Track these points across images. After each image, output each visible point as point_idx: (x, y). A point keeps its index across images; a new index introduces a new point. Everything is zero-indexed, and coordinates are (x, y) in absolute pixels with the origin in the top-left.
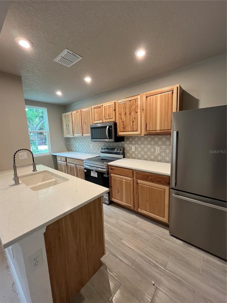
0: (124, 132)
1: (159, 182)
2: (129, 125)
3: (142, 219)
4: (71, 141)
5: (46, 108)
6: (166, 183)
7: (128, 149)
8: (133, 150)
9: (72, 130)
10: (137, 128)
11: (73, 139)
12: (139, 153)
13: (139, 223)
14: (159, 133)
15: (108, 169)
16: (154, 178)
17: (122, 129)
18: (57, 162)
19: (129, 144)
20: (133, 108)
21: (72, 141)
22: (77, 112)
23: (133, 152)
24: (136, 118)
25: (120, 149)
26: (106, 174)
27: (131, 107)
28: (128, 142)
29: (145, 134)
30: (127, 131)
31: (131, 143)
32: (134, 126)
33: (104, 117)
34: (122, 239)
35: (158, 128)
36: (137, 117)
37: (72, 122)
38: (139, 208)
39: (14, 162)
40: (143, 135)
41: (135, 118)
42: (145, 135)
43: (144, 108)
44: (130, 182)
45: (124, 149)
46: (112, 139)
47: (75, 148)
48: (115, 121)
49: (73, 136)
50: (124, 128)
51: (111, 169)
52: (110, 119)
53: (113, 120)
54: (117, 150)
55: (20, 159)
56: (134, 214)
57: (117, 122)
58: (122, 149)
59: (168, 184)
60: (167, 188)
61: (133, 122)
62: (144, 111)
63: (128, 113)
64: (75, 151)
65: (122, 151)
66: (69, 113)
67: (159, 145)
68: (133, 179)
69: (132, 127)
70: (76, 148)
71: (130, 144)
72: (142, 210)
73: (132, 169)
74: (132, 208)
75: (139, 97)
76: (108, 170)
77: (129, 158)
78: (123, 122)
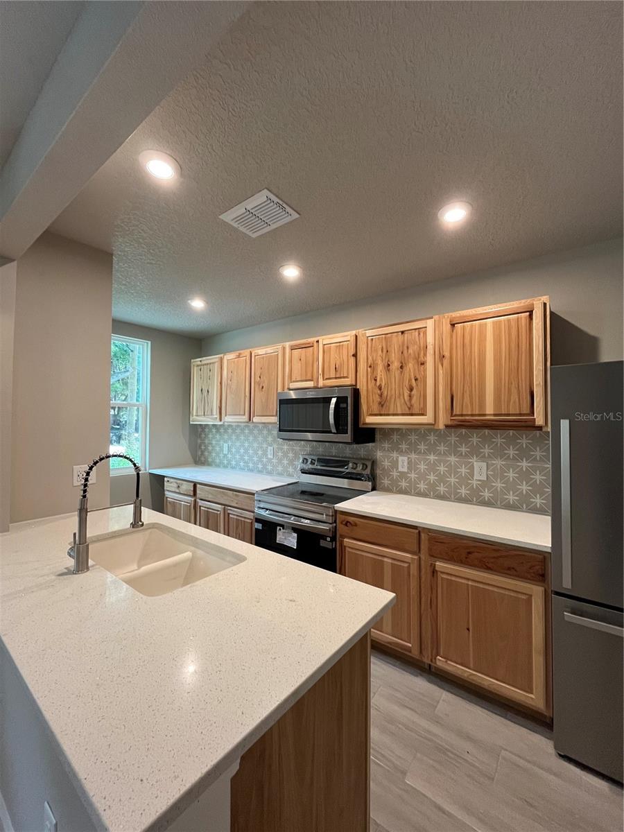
0: (381, 415)
1: (509, 569)
2: (399, 397)
3: (450, 695)
4: (206, 435)
5: (149, 342)
6: (533, 575)
7: (386, 463)
8: (400, 469)
9: (219, 405)
10: (422, 406)
11: (214, 430)
12: (422, 477)
13: (441, 707)
14: (493, 423)
15: (335, 525)
16: (494, 558)
17: (375, 409)
18: (164, 495)
19: (389, 451)
20: (411, 351)
22: (239, 356)
23: (403, 475)
24: (419, 379)
25: (363, 464)
26: (329, 539)
27: (406, 348)
28: (386, 445)
29: (449, 423)
30: (391, 412)
31: (396, 448)
32: (414, 401)
33: (320, 371)
34: (404, 773)
35: (490, 409)
36: (425, 377)
37: (221, 383)
38: (438, 654)
39: (84, 496)
40: (441, 426)
41: (416, 380)
42: (447, 426)
43: (447, 354)
44: (409, 567)
45: (374, 463)
46: (346, 433)
47: (218, 454)
48: (356, 385)
49: (221, 420)
50: (381, 405)
51: (346, 525)
52: (340, 378)
53: (348, 381)
54: (355, 465)
55: (76, 483)
56: (421, 675)
57: (362, 386)
58: (369, 463)
59: (541, 577)
60: (537, 591)
61: (411, 390)
62: (446, 362)
63: (395, 365)
64: (218, 466)
65: (368, 471)
66: (214, 358)
67: (483, 458)
68: (420, 558)
69: (408, 403)
70: (221, 455)
71: (392, 450)
73: (415, 527)
74: (415, 653)
75: (430, 324)
76: (336, 527)
77: (388, 490)
78: (380, 389)
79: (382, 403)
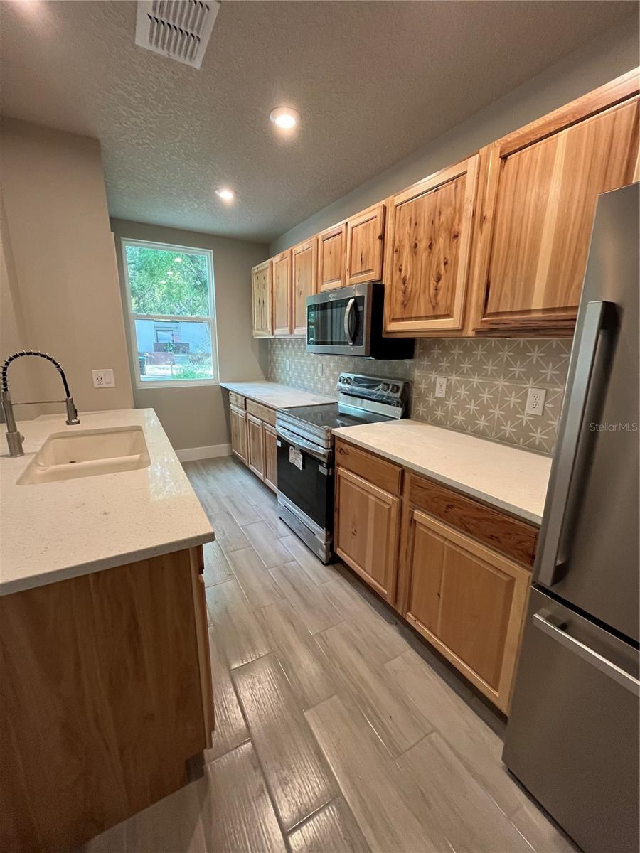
0: (403, 319)
1: (492, 537)
2: (424, 292)
3: (415, 654)
4: (274, 351)
5: (212, 251)
6: (520, 552)
7: (423, 386)
8: (437, 395)
9: (271, 316)
10: (449, 302)
11: (275, 345)
12: (461, 405)
13: (396, 663)
14: (541, 323)
15: (331, 450)
16: (475, 519)
17: (398, 311)
18: (229, 407)
19: (427, 370)
20: (443, 218)
21: (277, 352)
22: (283, 258)
23: (440, 402)
24: (449, 262)
25: (394, 386)
26: (325, 465)
27: (437, 214)
28: (426, 363)
29: (479, 327)
30: (413, 315)
31: (435, 367)
32: (439, 297)
33: (348, 267)
34: (308, 707)
35: (537, 302)
36: (456, 258)
37: (272, 292)
38: (409, 610)
40: (470, 333)
41: (446, 263)
42: (478, 332)
43: (489, 213)
44: (389, 510)
45: (408, 385)
46: (362, 345)
47: (282, 371)
48: (381, 280)
49: (273, 334)
50: (404, 305)
51: (340, 452)
52: (366, 272)
53: (373, 276)
54: (386, 387)
55: (96, 385)
56: (396, 624)
57: (386, 282)
58: (401, 384)
59: (530, 558)
60: (522, 576)
61: (439, 279)
62: (487, 227)
63: (423, 245)
64: (282, 383)
65: (398, 395)
66: (266, 264)
67: (541, 382)
68: (401, 502)
69: (433, 300)
70: (285, 372)
71: (430, 368)
72: (420, 621)
73: (400, 466)
74: (389, 600)
75: (472, 164)
76: (334, 452)
77: (422, 420)
78: (404, 283)
79: (405, 303)
